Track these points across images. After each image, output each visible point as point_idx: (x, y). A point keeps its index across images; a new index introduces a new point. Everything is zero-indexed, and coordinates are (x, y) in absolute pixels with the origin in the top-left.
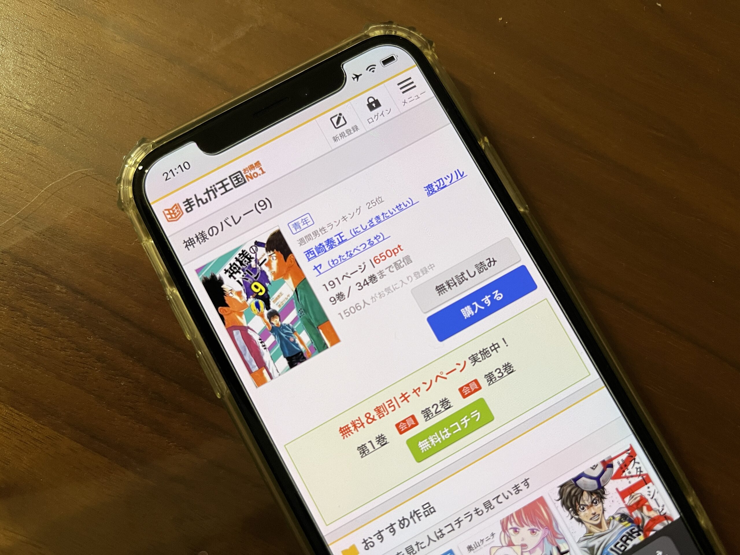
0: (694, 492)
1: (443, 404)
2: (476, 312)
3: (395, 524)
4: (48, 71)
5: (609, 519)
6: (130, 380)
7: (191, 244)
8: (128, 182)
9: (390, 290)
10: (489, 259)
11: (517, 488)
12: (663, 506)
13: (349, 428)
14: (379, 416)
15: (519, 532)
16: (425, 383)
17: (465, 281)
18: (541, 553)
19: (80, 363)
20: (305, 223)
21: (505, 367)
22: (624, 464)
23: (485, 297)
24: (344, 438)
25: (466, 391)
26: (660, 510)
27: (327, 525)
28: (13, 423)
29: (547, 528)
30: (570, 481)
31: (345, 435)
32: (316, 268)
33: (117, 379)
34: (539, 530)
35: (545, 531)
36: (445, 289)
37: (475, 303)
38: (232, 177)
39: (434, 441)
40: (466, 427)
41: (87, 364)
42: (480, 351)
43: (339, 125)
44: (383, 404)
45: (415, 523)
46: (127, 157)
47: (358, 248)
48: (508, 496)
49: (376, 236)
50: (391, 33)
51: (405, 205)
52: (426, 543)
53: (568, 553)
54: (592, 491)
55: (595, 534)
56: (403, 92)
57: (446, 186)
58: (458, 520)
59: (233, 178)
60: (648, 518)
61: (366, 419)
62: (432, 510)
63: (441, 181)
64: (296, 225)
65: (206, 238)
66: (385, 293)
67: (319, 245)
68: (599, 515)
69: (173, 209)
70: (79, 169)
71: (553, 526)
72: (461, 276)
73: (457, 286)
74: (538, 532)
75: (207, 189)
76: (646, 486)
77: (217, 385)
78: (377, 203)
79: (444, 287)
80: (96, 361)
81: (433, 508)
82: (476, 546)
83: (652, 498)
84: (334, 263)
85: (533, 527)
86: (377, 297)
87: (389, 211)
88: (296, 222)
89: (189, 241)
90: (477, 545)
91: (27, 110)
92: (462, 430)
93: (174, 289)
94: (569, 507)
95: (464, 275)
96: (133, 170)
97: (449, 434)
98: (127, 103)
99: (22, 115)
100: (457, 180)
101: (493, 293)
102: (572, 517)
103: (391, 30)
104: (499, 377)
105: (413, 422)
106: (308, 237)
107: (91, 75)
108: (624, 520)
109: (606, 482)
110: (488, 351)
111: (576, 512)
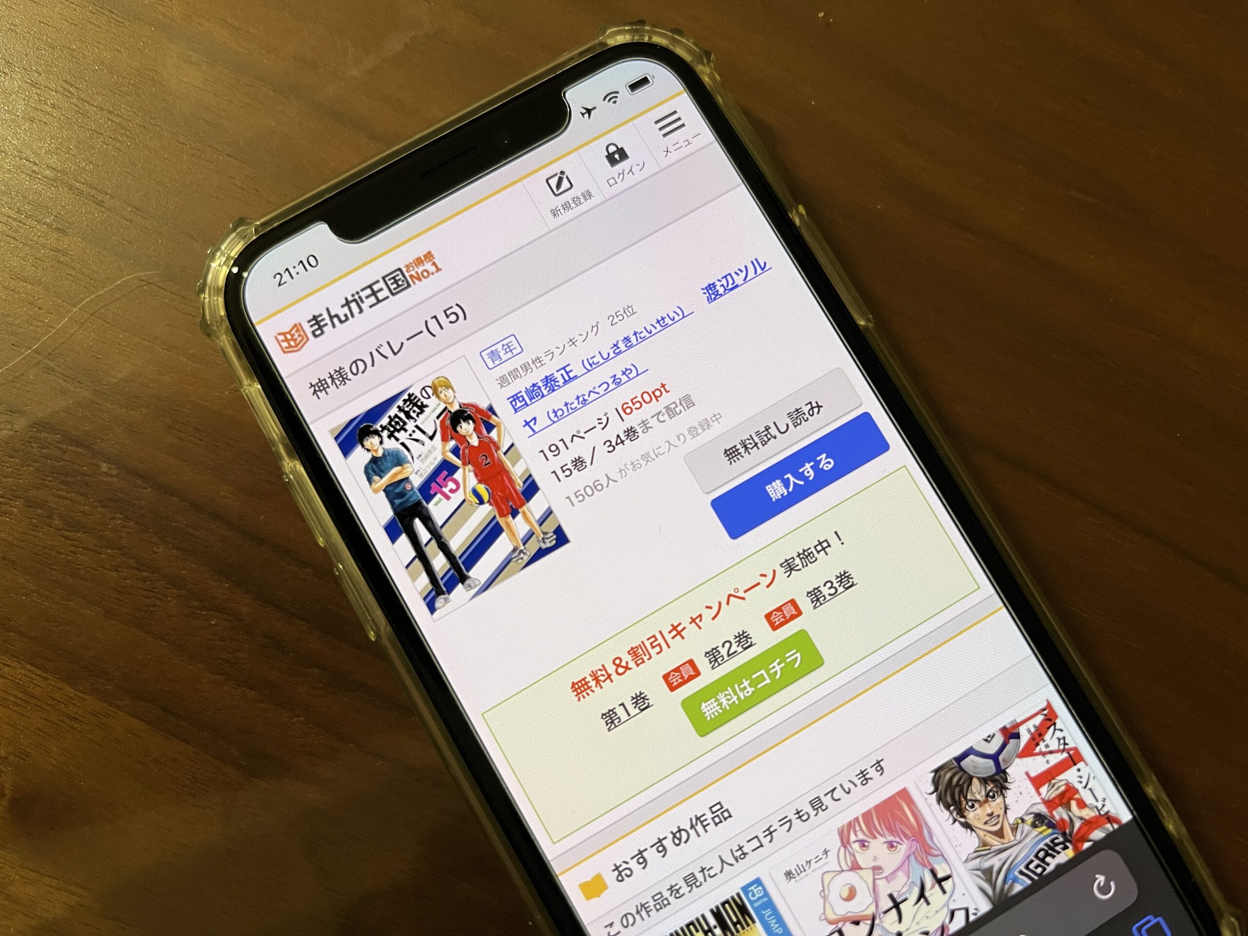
0: (1154, 778)
1: (739, 641)
2: (791, 490)
3: (665, 838)
4: (82, 114)
5: (1016, 822)
6: (226, 617)
7: (322, 388)
8: (217, 291)
9: (650, 456)
10: (810, 403)
11: (864, 776)
12: (1104, 800)
13: (587, 683)
14: (636, 662)
15: (868, 847)
16: (710, 608)
17: (772, 439)
18: (906, 880)
19: (144, 589)
20: (508, 350)
21: (839, 579)
22: (1038, 732)
23: (804, 466)
24: (579, 700)
25: (777, 619)
26: (1100, 807)
27: (554, 843)
28: (32, 691)
29: (913, 840)
30: (950, 761)
31: (580, 695)
32: (527, 423)
33: (204, 615)
34: (901, 842)
35: (911, 845)
36: (739, 454)
37: (789, 475)
38: (387, 279)
39: (727, 702)
40: (778, 677)
41: (154, 592)
42: (798, 553)
43: (560, 191)
44: (643, 642)
45: (699, 836)
46: (214, 250)
47: (596, 391)
48: (849, 789)
49: (624, 370)
50: (643, 39)
51: (672, 318)
52: (717, 869)
53: (950, 879)
54: (988, 777)
55: (993, 848)
56: (665, 135)
57: (737, 286)
58: (768, 829)
59: (389, 280)
60: (1079, 820)
61: (615, 667)
62: (726, 815)
63: (729, 277)
64: (494, 355)
65: (346, 378)
66: (641, 462)
67: (531, 387)
68: (999, 816)
69: (292, 333)
70: (134, 274)
71: (924, 835)
72: (766, 432)
73: (758, 448)
74: (899, 846)
75: (346, 299)
76: (1075, 768)
77: (369, 618)
78: (625, 315)
79: (737, 450)
80: (169, 586)
81: (727, 810)
82: (799, 872)
83: (1085, 787)
84: (556, 416)
85: (891, 838)
86: (628, 469)
87: (645, 328)
88: (493, 349)
89: (320, 384)
90: (801, 870)
91: (47, 178)
92: (771, 683)
93: (296, 462)
94: (948, 803)
95: (769, 430)
96: (225, 271)
97: (750, 690)
98: (212, 162)
99: (40, 186)
100: (755, 276)
101: (818, 459)
102: (955, 820)
103: (643, 34)
104: (830, 595)
105: (692, 670)
106: (514, 374)
107: (152, 118)
108: (1039, 825)
109: (1009, 761)
110: (812, 552)
111: (961, 813)
